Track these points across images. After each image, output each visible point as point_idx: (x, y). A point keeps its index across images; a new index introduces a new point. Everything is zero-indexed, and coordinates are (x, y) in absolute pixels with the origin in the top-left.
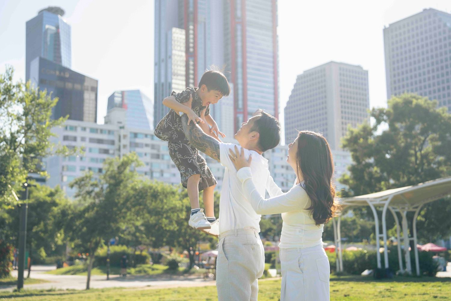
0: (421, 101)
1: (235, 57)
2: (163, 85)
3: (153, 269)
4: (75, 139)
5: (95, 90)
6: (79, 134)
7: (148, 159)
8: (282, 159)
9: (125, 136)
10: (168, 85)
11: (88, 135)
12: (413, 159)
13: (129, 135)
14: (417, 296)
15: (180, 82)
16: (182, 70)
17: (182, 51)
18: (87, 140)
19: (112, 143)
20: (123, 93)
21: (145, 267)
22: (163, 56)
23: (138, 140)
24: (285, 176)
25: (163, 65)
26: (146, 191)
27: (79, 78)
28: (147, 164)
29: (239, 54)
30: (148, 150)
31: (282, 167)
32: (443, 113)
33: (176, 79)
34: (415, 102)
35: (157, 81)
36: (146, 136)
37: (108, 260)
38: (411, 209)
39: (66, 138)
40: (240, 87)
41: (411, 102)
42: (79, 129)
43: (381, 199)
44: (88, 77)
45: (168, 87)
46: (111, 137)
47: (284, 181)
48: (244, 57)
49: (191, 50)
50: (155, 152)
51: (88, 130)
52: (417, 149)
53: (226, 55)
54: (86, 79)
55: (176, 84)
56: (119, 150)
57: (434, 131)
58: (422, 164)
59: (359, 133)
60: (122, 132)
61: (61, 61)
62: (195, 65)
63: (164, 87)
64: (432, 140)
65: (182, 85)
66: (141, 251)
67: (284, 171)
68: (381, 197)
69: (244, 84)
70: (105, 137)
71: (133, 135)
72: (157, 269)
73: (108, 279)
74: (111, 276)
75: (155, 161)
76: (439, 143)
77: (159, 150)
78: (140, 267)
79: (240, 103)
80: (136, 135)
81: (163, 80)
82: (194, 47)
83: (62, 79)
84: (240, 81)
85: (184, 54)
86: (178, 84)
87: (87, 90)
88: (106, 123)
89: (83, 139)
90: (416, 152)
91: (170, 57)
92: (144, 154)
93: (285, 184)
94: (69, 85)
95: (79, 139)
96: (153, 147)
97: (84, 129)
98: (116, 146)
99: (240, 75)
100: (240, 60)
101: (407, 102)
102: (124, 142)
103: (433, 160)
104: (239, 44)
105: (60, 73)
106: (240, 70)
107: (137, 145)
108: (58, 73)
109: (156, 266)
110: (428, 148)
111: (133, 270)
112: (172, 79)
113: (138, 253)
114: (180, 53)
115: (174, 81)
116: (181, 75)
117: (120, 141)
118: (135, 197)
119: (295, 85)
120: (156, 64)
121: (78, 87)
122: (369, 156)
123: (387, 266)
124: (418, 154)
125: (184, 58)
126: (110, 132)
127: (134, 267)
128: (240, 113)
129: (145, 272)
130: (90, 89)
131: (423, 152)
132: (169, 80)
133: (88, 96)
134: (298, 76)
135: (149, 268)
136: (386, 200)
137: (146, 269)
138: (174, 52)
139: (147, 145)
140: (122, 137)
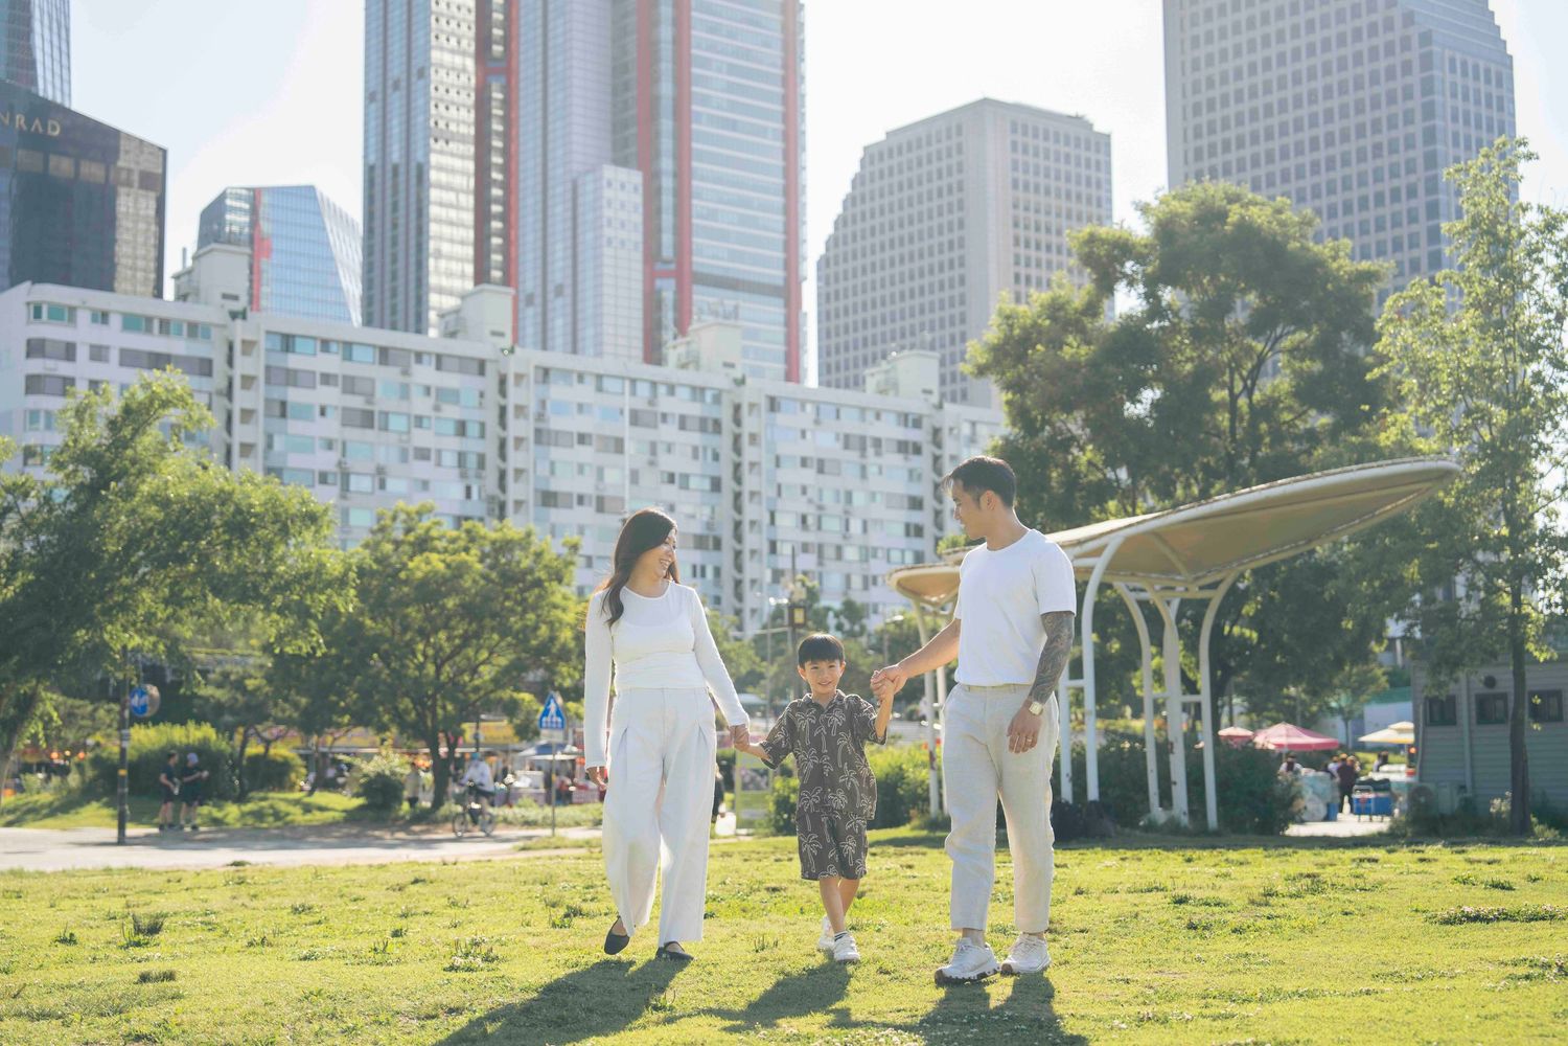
0: (1260, 215)
1: (650, 78)
2: (395, 169)
3: (307, 809)
4: (69, 352)
5: (155, 182)
6: (84, 333)
7: (331, 427)
8: (803, 434)
9: (248, 346)
10: (413, 173)
11: (114, 337)
12: (1223, 419)
13: (263, 343)
14: (1124, 896)
15: (458, 163)
16: (463, 120)
17: (464, 53)
18: (114, 356)
19: (205, 367)
20: (254, 196)
21: (278, 799)
22: (396, 70)
23: (294, 361)
24: (811, 493)
25: (396, 101)
26: (207, 512)
27: (100, 140)
28: (329, 445)
29: (666, 67)
30: (330, 395)
31: (804, 462)
32: (1335, 258)
33: (441, 152)
34: (1235, 213)
35: (372, 159)
36: (325, 345)
37: (123, 772)
38: (1195, 593)
39: (35, 348)
40: (667, 183)
41: (1222, 216)
42: (83, 317)
43: (1078, 550)
44: (129, 137)
45: (413, 181)
46: (198, 349)
47: (811, 511)
48: (681, 80)
49: (497, 49)
50: (357, 402)
51: (115, 321)
52: (1239, 386)
53: (619, 69)
54: (123, 143)
55: (440, 169)
56: (229, 393)
57: (1301, 322)
58: (1255, 439)
59: (1035, 325)
60: (240, 331)
61: (34, 81)
62: (508, 104)
63: (402, 178)
64: (1293, 352)
65: (463, 173)
66: (268, 743)
67: (809, 476)
68: (1080, 543)
69: (682, 175)
70: (178, 346)
71: (277, 343)
72: (322, 809)
73: (122, 841)
74: (132, 830)
75: (354, 434)
76: (1317, 367)
77: (370, 397)
78: (264, 799)
79: (667, 239)
80: (288, 342)
81: (396, 155)
82: (507, 41)
83: (38, 142)
84: (667, 164)
85: (470, 64)
86: (452, 171)
87: (129, 184)
88: (182, 297)
89: (98, 353)
90: (1234, 397)
91: (423, 73)
92: (317, 411)
93: (811, 520)
94: (62, 166)
95: (82, 353)
96: (350, 385)
97: (103, 317)
98: (218, 381)
99: (666, 144)
100: (666, 89)
101: (1211, 216)
102: (243, 365)
103: (1291, 424)
104: (666, 33)
105: (29, 123)
106: (666, 124)
107: (292, 378)
108: (20, 119)
109: (321, 798)
110: (1278, 383)
111: (232, 811)
112: (428, 151)
113: (255, 749)
114: (458, 60)
115: (434, 159)
116: (462, 139)
117: (230, 362)
118: (163, 532)
119: (858, 181)
120: (370, 97)
121: (92, 171)
122: (1068, 408)
123: (1093, 793)
124: (1242, 402)
125: (469, 79)
126: (194, 330)
127: (241, 799)
128: (666, 275)
129: (277, 815)
130: (136, 178)
131: (1257, 396)
132: (419, 156)
133: (131, 206)
134: (866, 149)
135: (297, 802)
136: (1097, 553)
137: (283, 807)
138: (435, 55)
139: (327, 379)
140: (238, 348)
